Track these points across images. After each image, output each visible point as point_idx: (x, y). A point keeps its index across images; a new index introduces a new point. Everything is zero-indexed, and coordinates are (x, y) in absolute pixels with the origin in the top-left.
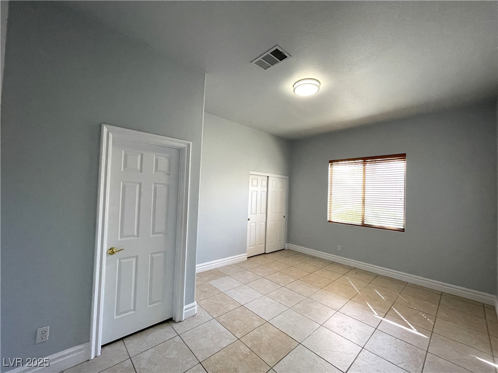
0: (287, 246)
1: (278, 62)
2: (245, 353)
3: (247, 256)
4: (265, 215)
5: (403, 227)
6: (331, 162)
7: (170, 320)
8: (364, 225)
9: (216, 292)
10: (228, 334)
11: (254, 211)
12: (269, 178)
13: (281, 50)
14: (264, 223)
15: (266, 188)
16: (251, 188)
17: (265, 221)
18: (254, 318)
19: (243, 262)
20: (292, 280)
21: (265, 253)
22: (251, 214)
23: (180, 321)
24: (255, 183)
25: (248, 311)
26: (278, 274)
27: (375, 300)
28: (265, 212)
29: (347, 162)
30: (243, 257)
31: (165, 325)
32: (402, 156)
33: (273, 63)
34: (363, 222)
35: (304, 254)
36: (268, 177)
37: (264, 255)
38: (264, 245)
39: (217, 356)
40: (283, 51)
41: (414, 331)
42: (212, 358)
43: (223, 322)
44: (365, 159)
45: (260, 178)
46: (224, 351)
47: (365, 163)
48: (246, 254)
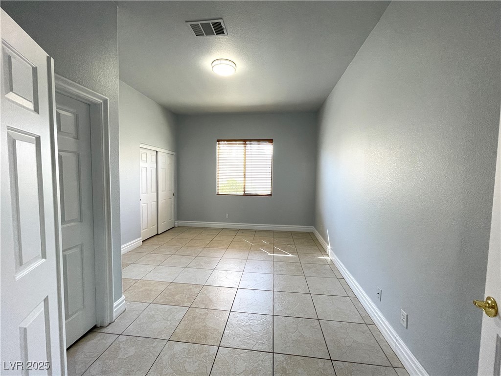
0: (177, 223)
1: (214, 34)
2: (204, 313)
3: (142, 241)
4: (156, 194)
5: (270, 193)
6: (218, 141)
7: (94, 329)
8: (245, 195)
9: (131, 282)
10: (176, 309)
11: (145, 190)
12: (159, 153)
13: (222, 25)
14: (155, 203)
15: (156, 164)
16: (142, 164)
17: (156, 200)
18: (191, 287)
19: (140, 247)
20: (201, 250)
21: (157, 234)
22: (142, 193)
23: (110, 324)
24: (144, 156)
25: (181, 285)
26: (184, 248)
27: (263, 246)
28: (155, 190)
29: (225, 142)
30: (138, 241)
31: (90, 336)
32: (271, 141)
33: (209, 33)
34: (244, 192)
35: (196, 228)
36: (157, 151)
37: (157, 236)
38: (156, 226)
39: (181, 327)
40: (224, 27)
41: (290, 255)
42: (177, 330)
43: (163, 302)
44: (245, 141)
45: (149, 153)
46: (184, 321)
47: (245, 144)
48: (141, 238)
